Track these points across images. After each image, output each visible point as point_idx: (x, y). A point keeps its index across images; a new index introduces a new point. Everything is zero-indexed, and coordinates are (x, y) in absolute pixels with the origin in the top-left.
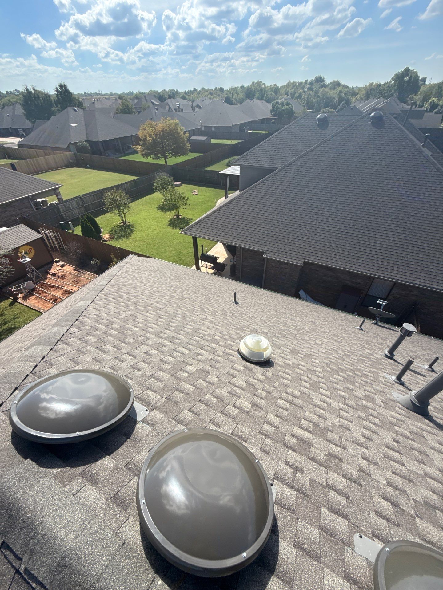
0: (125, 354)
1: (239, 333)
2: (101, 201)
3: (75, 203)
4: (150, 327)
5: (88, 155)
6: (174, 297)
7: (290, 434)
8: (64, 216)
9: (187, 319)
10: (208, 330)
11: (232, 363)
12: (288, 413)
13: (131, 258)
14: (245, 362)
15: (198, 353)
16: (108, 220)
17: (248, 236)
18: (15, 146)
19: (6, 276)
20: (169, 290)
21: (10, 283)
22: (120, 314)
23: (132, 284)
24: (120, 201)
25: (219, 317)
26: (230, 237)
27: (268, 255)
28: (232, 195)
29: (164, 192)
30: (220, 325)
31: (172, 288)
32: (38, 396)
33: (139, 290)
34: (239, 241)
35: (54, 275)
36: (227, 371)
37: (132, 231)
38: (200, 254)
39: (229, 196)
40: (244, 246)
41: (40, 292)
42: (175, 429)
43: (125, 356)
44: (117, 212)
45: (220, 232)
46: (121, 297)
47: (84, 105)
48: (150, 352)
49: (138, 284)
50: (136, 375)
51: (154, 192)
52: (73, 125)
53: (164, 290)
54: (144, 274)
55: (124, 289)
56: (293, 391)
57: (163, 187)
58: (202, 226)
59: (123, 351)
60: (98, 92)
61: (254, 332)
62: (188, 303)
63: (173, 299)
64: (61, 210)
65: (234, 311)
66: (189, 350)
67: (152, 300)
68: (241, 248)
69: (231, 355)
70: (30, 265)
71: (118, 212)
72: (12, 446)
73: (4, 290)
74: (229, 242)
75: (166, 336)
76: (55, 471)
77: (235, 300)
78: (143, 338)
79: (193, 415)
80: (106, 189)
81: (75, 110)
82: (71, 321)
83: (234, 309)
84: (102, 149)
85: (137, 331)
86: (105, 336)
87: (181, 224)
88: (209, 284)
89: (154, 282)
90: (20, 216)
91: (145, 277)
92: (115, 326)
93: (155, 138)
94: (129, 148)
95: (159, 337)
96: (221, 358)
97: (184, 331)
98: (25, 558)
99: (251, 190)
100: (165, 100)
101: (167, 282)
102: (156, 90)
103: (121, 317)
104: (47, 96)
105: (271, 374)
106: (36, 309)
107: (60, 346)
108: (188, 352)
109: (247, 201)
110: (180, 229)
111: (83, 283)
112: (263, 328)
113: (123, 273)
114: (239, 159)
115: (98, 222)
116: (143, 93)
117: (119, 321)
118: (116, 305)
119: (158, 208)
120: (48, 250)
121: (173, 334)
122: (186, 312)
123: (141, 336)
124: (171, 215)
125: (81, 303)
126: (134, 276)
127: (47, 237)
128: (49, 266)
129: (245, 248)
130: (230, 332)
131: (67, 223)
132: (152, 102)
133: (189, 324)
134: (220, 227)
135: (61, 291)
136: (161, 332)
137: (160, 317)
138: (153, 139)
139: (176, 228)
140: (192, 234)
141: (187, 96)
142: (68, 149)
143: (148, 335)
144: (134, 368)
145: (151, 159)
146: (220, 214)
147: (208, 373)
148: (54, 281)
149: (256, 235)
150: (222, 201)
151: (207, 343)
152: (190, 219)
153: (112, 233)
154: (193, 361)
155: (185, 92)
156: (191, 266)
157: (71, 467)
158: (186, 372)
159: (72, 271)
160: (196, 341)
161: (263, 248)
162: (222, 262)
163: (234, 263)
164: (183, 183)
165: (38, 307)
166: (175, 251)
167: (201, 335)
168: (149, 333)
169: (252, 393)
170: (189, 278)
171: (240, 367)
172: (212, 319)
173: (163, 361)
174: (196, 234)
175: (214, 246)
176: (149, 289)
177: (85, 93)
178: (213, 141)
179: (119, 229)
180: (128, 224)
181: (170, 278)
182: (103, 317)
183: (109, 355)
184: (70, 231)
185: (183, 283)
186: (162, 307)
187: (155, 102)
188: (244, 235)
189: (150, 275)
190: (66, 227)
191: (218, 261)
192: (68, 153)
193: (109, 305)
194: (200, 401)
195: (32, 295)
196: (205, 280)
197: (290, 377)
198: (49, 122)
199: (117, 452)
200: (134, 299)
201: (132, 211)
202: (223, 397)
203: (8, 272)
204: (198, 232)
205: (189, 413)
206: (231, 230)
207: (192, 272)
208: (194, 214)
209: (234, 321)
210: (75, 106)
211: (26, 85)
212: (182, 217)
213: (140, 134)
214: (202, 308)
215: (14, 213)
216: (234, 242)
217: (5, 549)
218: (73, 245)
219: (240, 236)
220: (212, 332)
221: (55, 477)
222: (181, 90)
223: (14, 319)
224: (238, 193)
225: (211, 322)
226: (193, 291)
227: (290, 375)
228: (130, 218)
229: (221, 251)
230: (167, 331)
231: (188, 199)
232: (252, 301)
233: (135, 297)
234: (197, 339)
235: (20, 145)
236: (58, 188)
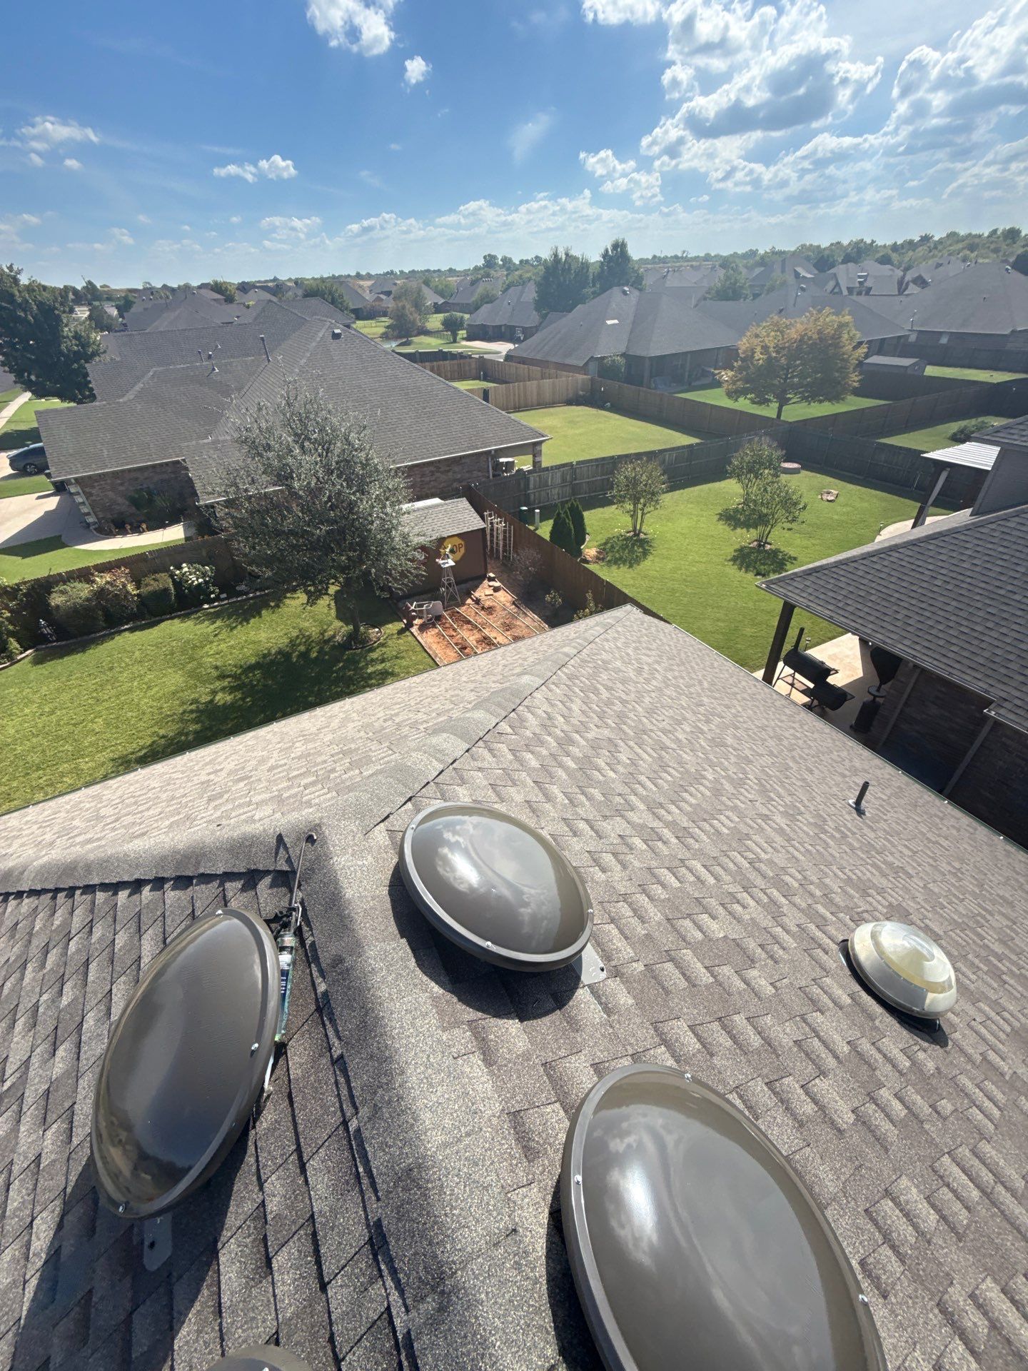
0: (582, 819)
1: (852, 897)
2: (608, 479)
3: (559, 475)
4: (639, 783)
5: (617, 384)
6: (702, 732)
7: (969, 1290)
8: (532, 497)
9: (724, 799)
10: (770, 849)
11: (818, 969)
12: (971, 1222)
13: (626, 612)
14: (857, 988)
15: (735, 897)
16: (606, 520)
17: (954, 641)
18: (500, 357)
19: (413, 582)
20: (694, 713)
21: (410, 596)
22: (587, 729)
23: (620, 671)
24: (646, 485)
25: (805, 828)
26: (892, 628)
27: (1002, 711)
28: (936, 521)
29: (750, 480)
30: (802, 850)
31: (702, 709)
32: (440, 833)
33: (633, 689)
34: (918, 647)
35: (477, 601)
36: (803, 983)
37: (645, 554)
38: (787, 647)
39: (929, 520)
40: (928, 664)
41: (447, 625)
42: (652, 1052)
43: (582, 825)
44: (629, 506)
45: (866, 609)
46: (596, 692)
47: (644, 283)
48: (630, 841)
49: (632, 674)
50: (596, 877)
51: (725, 478)
52: (609, 322)
53: (683, 708)
54: (648, 656)
55: (604, 676)
56: (1002, 1162)
57: (753, 469)
58: (822, 583)
59: (579, 810)
60: (680, 255)
61: (899, 914)
62: (733, 759)
63: (699, 738)
64: (531, 486)
65: (849, 830)
66: (715, 879)
67: (655, 722)
68: (916, 666)
69: (820, 946)
70: (451, 574)
71: (632, 507)
72: (388, 899)
73: (400, 605)
74: (884, 643)
75: (670, 818)
76: (436, 989)
77: (858, 802)
78: (622, 801)
79: (698, 1046)
80: (627, 456)
81: (624, 293)
82: (504, 709)
83: (849, 825)
84: (647, 374)
85: (613, 781)
86: (554, 764)
87: (764, 564)
88: (792, 731)
89: (665, 682)
90: (464, 484)
91: (649, 664)
92: (574, 750)
93: (774, 355)
94: (705, 374)
95: (654, 813)
96: (791, 940)
97: (711, 825)
98: (364, 1111)
99: (1017, 519)
100: (832, 266)
101: (692, 690)
102: (815, 244)
103: (590, 736)
104: (585, 265)
105: (930, 1066)
106: (431, 653)
107: (480, 750)
108: (712, 881)
109: (990, 546)
110: (758, 574)
111: (517, 632)
112: (930, 915)
113: (607, 640)
114: (1006, 427)
115: (587, 521)
116: (781, 253)
117: (585, 743)
118: (584, 708)
119: (720, 514)
120: (485, 554)
121: (685, 822)
122: (723, 781)
123: (620, 795)
124: (746, 537)
125: (526, 679)
126: (628, 654)
127: (492, 530)
128: (476, 582)
129: (929, 671)
130: (827, 881)
131: (531, 511)
132: (795, 271)
133: (727, 813)
134: (873, 598)
135: (477, 636)
136: (661, 806)
137: (664, 767)
138: (770, 359)
139: (746, 572)
140: (786, 595)
141: (895, 257)
142: (584, 369)
143: (633, 798)
144: (594, 860)
145: (748, 402)
146: (886, 563)
147: (752, 961)
148: (473, 614)
149: (983, 645)
150: (898, 530)
151: (759, 882)
152: (790, 557)
153: (604, 549)
154: (721, 910)
155: (895, 247)
156: (754, 669)
157: (460, 1000)
158: (700, 928)
159: (508, 604)
160: (735, 864)
161: (991, 690)
162: (839, 685)
163: (877, 699)
164: (804, 467)
165: (434, 652)
166: (724, 621)
167: (752, 856)
168: (636, 795)
169: (863, 1085)
170: (744, 699)
171: (840, 992)
172: (785, 827)
173: (654, 875)
174: (794, 598)
175: (831, 639)
176: (653, 695)
177: (655, 257)
178: (931, 371)
179: (620, 543)
180: (642, 536)
181: (700, 682)
182: (556, 722)
183: (554, 807)
184: (532, 528)
185: (728, 707)
186: (675, 746)
187: (803, 273)
188: (940, 635)
189: (658, 663)
190: (527, 518)
191: (831, 680)
192: (581, 377)
193: (572, 701)
194: (720, 1018)
195: (434, 626)
196: (784, 718)
197: (996, 1113)
198: (570, 315)
199: (534, 1022)
200: (618, 707)
201: (662, 512)
202: (781, 1046)
203: (417, 576)
204: (804, 595)
205: (690, 1033)
206: (905, 612)
207: (755, 686)
208: (806, 548)
209: (844, 855)
210: (627, 285)
211: (557, 248)
212: (773, 547)
213: (743, 344)
214: (764, 786)
215: (459, 476)
216: (900, 646)
217: (341, 1070)
218: (527, 558)
219: (927, 637)
220: (780, 860)
221: (435, 999)
222: (883, 240)
223: (397, 658)
224: (963, 517)
225: (781, 831)
226: (748, 735)
227: (1000, 1109)
228: (652, 526)
229: (847, 656)
230: (673, 808)
231: (804, 508)
232: (906, 823)
233: (624, 702)
234: (739, 859)
235: (509, 357)
236: (541, 442)
